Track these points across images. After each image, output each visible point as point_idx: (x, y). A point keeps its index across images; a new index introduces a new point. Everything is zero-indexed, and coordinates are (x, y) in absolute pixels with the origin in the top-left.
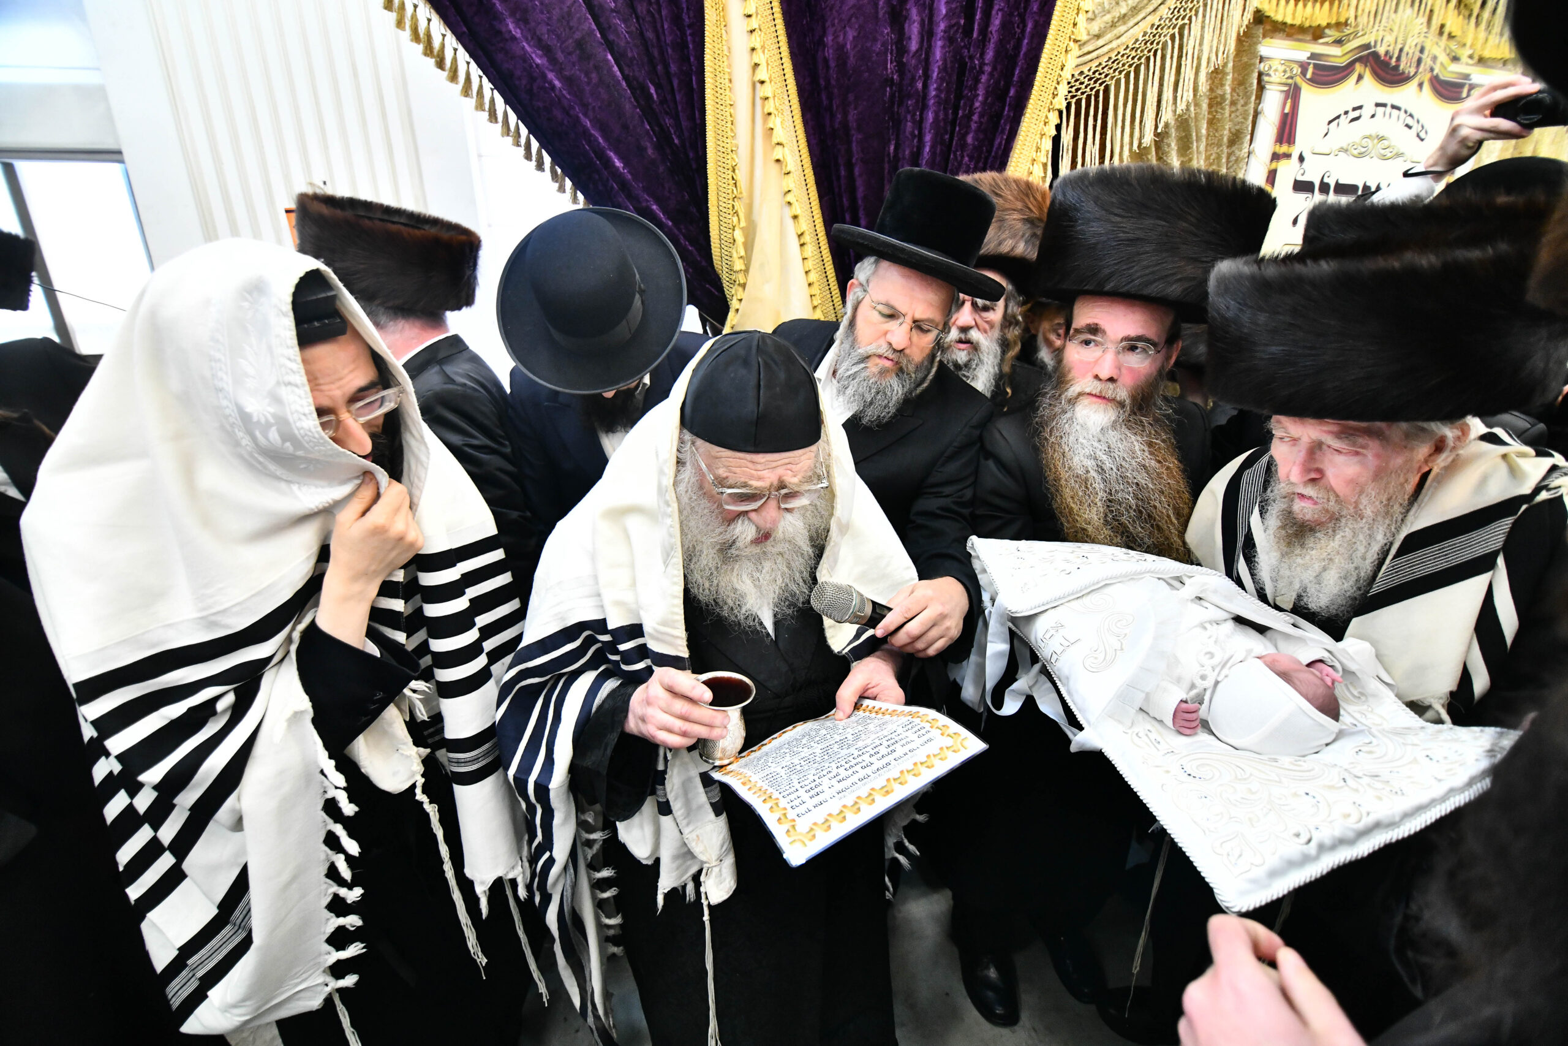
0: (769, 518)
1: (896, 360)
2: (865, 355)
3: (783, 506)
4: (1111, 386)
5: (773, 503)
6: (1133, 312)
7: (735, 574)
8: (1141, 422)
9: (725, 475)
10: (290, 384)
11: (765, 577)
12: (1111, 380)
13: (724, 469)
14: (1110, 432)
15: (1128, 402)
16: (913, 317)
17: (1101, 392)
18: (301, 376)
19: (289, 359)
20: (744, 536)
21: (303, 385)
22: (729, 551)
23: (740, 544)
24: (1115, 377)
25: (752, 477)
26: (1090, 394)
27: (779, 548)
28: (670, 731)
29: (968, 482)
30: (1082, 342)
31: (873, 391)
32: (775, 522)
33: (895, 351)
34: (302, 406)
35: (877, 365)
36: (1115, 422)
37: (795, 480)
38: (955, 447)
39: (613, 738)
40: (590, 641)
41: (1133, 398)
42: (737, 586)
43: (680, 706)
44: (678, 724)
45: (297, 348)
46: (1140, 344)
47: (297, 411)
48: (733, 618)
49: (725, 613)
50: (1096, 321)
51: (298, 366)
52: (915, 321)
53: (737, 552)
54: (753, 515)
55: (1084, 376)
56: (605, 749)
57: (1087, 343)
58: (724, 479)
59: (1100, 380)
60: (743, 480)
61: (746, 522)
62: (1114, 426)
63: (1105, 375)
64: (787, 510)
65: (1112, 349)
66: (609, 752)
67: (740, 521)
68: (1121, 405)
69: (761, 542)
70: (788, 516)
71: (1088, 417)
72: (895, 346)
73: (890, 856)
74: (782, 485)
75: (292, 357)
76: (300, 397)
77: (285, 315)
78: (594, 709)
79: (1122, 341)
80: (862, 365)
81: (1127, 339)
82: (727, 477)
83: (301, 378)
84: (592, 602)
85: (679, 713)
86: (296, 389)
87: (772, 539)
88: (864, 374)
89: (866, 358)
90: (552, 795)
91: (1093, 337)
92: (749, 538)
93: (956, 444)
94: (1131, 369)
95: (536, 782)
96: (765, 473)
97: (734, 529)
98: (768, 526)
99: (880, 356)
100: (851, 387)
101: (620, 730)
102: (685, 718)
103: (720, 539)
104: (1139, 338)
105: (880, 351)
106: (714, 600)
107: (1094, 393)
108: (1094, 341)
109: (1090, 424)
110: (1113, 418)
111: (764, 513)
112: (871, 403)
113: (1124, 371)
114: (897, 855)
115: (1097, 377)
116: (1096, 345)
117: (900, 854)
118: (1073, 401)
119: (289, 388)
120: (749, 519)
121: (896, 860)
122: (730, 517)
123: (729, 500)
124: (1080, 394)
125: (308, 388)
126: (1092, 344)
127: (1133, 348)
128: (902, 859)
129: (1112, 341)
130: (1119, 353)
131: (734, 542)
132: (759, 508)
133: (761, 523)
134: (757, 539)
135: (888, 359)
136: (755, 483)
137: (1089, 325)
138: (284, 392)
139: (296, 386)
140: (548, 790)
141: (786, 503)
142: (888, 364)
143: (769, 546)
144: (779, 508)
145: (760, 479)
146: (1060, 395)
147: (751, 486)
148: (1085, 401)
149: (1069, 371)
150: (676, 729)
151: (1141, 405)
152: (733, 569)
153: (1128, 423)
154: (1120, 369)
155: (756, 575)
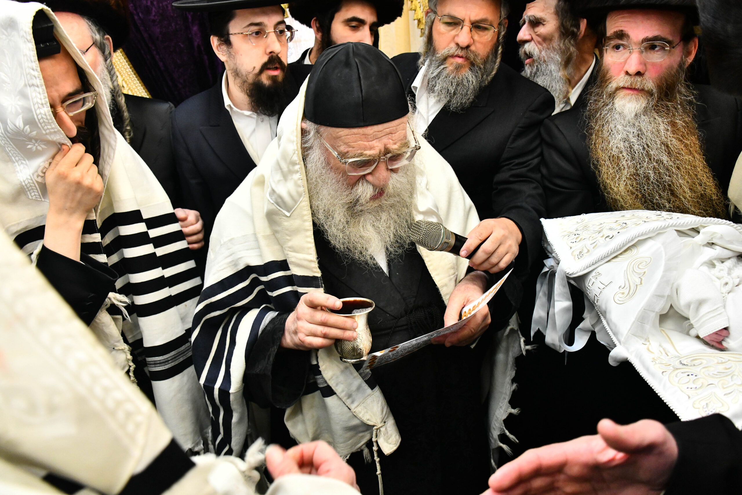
0: (381, 177)
1: (464, 56)
2: (442, 58)
3: (390, 168)
4: (639, 79)
5: (382, 166)
6: (648, 19)
7: (361, 225)
8: (667, 106)
9: (346, 151)
10: (33, 85)
11: (382, 225)
12: (639, 74)
13: (345, 146)
14: (642, 116)
15: (655, 90)
16: (470, 21)
17: (631, 85)
18: (41, 80)
19: (33, 69)
20: (364, 195)
21: (42, 85)
22: (355, 208)
23: (362, 201)
24: (642, 71)
25: (365, 149)
26: (624, 88)
27: (391, 201)
28: (315, 335)
29: (535, 154)
30: (613, 47)
31: (454, 84)
32: (386, 180)
33: (462, 48)
34: (41, 99)
35: (452, 64)
36: (645, 108)
37: (396, 147)
38: (519, 127)
39: (274, 350)
40: (255, 283)
41: (659, 87)
42: (363, 234)
43: (320, 316)
44: (320, 329)
45: (37, 62)
46: (657, 43)
47: (38, 103)
48: (362, 259)
49: (357, 256)
50: (621, 29)
51: (38, 73)
52: (472, 24)
53: (360, 208)
54: (370, 178)
55: (619, 74)
56: (269, 359)
57: (617, 47)
58: (346, 153)
59: (630, 75)
60: (359, 152)
61: (365, 184)
62: (645, 111)
63: (632, 70)
64: (392, 170)
65: (636, 49)
66: (271, 359)
67: (360, 184)
68: (650, 93)
69: (377, 198)
70: (394, 175)
71: (624, 106)
72: (461, 44)
73: (496, 446)
74: (387, 151)
75: (35, 68)
76: (39, 93)
77: (29, 41)
78: (260, 332)
79: (642, 42)
80: (442, 67)
81: (646, 40)
82: (348, 152)
83: (40, 81)
84: (255, 253)
85: (320, 320)
86: (37, 88)
87: (385, 195)
88: (445, 73)
89: (445, 59)
90: (232, 397)
91: (621, 42)
92: (368, 196)
93: (520, 125)
94: (654, 65)
95: (219, 389)
96: (375, 143)
97: (357, 190)
98: (382, 183)
99: (453, 56)
100: (438, 85)
101: (278, 344)
102: (324, 324)
103: (347, 200)
104: (656, 38)
105: (451, 52)
106: (347, 248)
107: (626, 86)
108: (623, 45)
109: (626, 111)
110: (644, 105)
111: (377, 175)
112: (455, 93)
113: (649, 67)
114: (501, 445)
115: (627, 73)
116: (625, 48)
117: (503, 443)
118: (612, 95)
119: (33, 88)
120: (367, 181)
121: (501, 448)
122: (352, 182)
123: (350, 168)
124: (618, 89)
125: (44, 87)
126: (621, 48)
127: (652, 47)
128: (505, 447)
129: (635, 44)
130: (642, 52)
131: (358, 200)
132: (373, 171)
133: (376, 182)
134: (374, 196)
135: (459, 57)
136: (368, 152)
137: (615, 33)
138: (29, 91)
139: (38, 86)
140: (229, 394)
141: (392, 165)
142: (460, 61)
143: (385, 201)
144: (387, 169)
145: (371, 148)
146: (602, 92)
147: (366, 155)
148: (622, 93)
149: (607, 72)
150: (319, 333)
151: (666, 92)
152: (359, 222)
153: (656, 108)
154: (645, 65)
155: (376, 224)
